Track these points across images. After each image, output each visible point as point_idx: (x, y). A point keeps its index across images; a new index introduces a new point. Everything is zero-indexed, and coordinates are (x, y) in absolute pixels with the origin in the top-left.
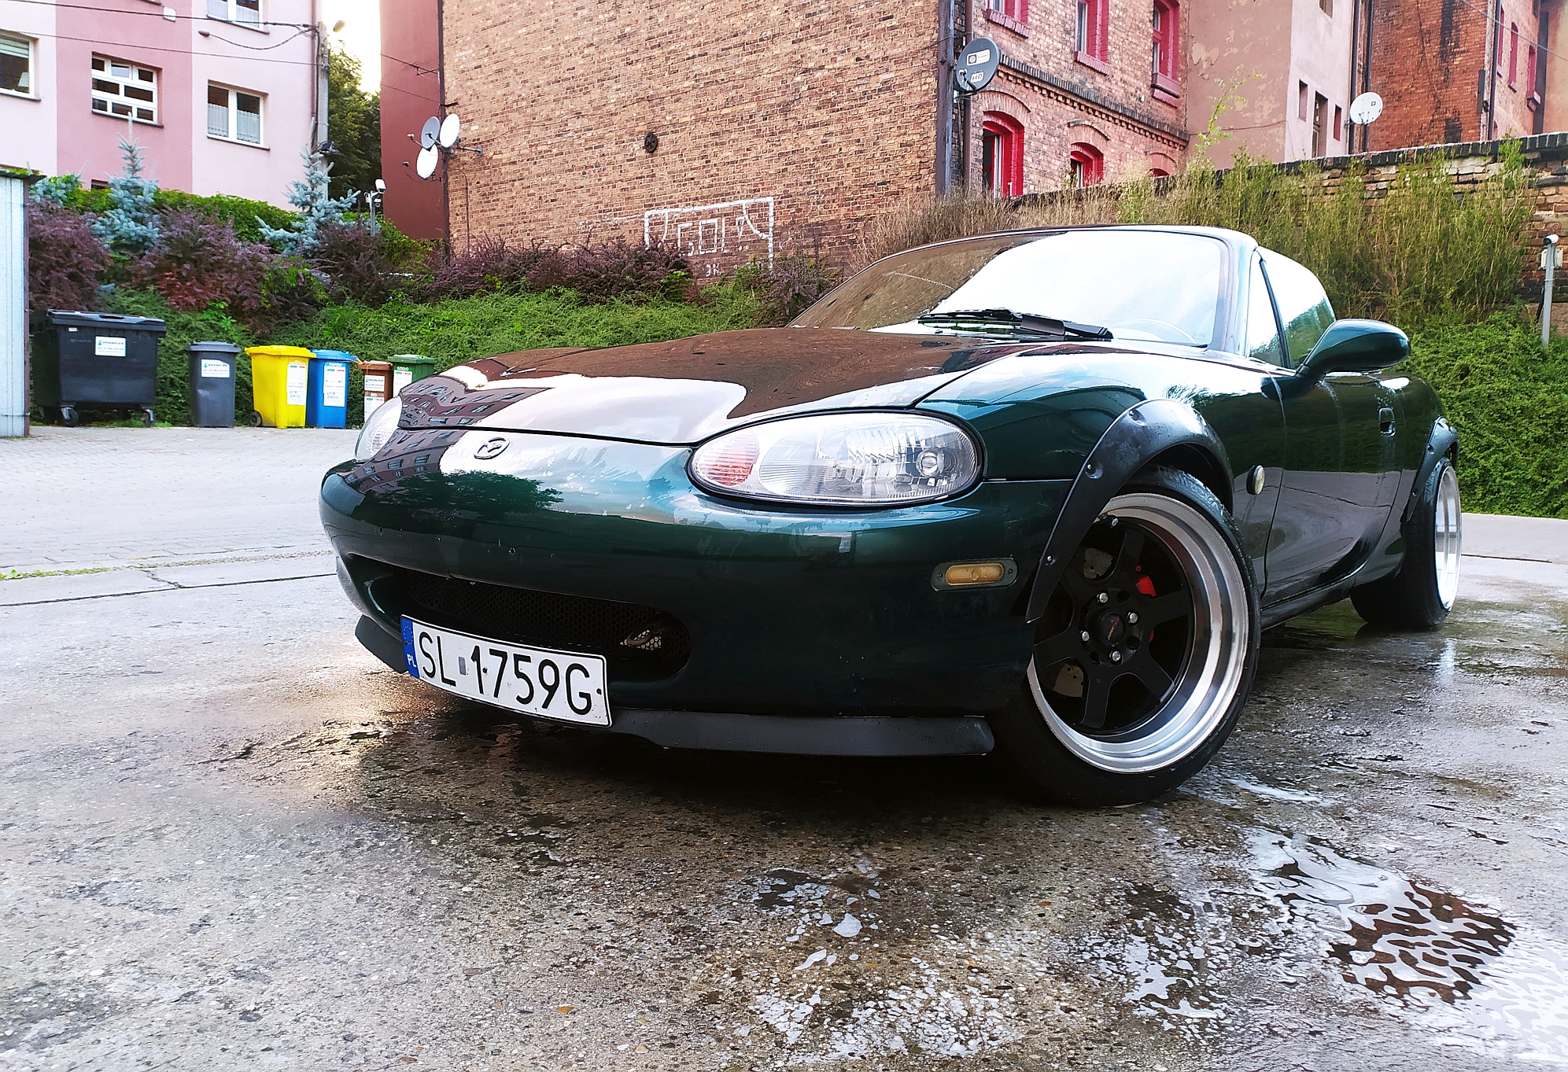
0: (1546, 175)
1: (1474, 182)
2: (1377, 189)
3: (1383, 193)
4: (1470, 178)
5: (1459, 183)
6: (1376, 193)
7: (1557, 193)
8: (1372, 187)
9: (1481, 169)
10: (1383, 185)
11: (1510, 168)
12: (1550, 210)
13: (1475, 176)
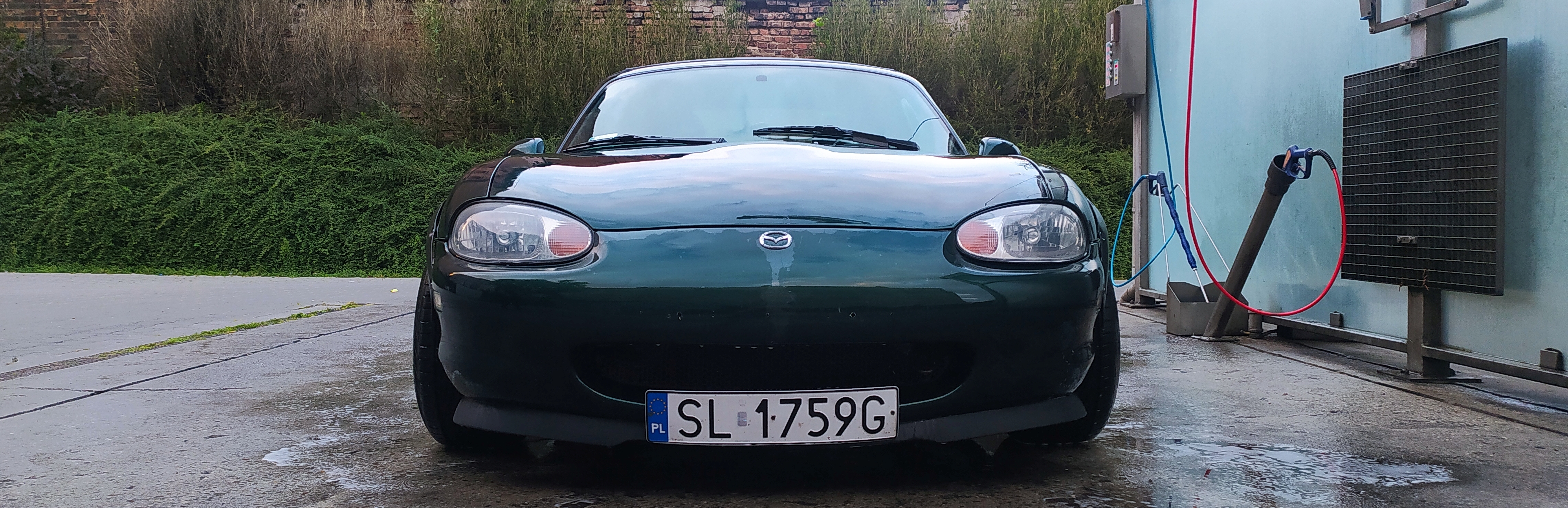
0: (751, 19)
1: (703, 19)
2: (634, 18)
3: (639, 21)
4: (700, 15)
5: (693, 19)
6: (633, 21)
7: (759, 34)
8: (630, 15)
9: (708, 10)
10: (639, 15)
11: (730, 12)
12: (755, 46)
13: (704, 14)
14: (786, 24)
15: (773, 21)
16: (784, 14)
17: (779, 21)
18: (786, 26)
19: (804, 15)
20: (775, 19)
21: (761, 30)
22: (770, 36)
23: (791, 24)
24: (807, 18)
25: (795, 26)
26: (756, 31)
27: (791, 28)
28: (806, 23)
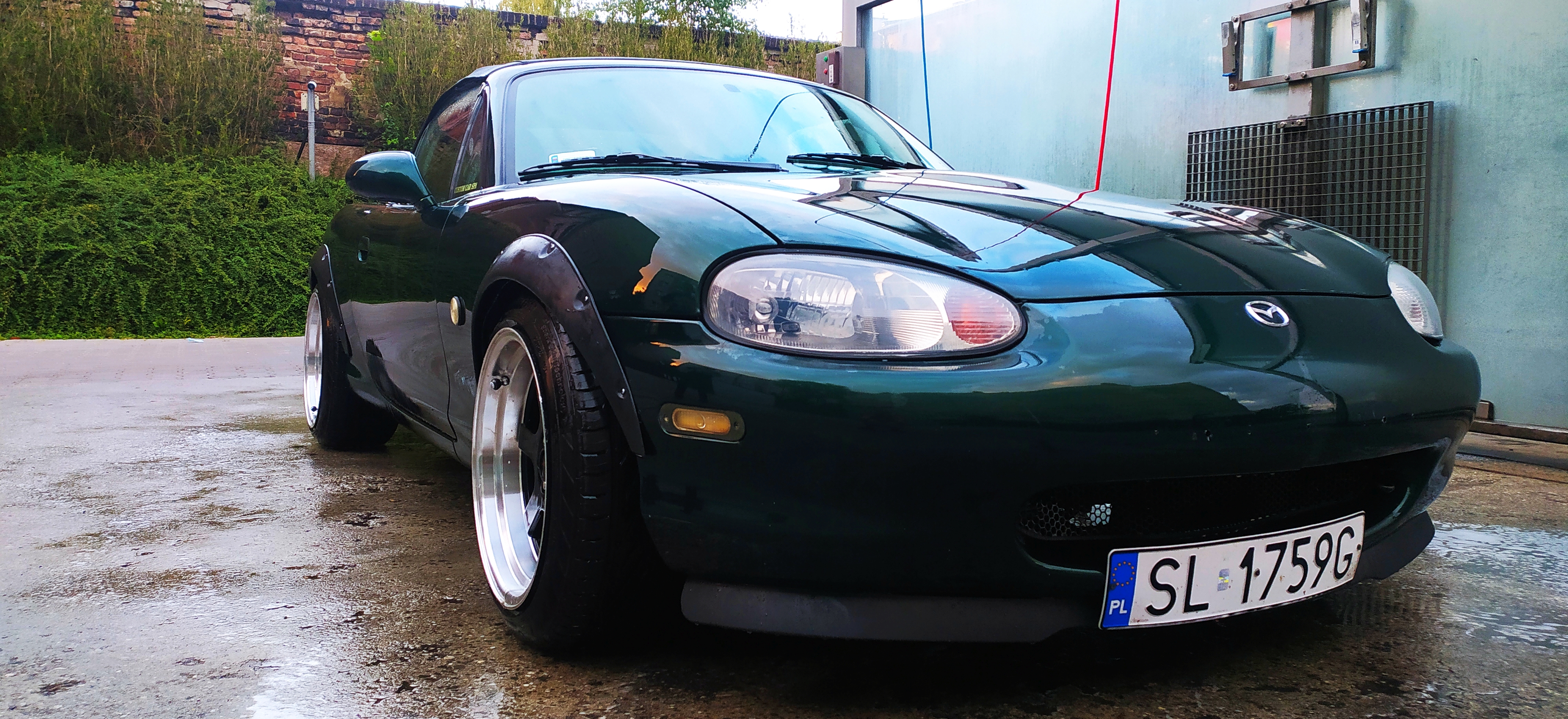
0: (283, 24)
1: (219, 17)
4: (215, 13)
6: (119, 11)
9: (226, 7)
11: (255, 12)
13: (220, 12)
14: (329, 34)
15: (311, 29)
16: (325, 21)
17: (319, 30)
18: (328, 36)
19: (351, 25)
20: (314, 26)
21: (296, 38)
22: (307, 47)
23: (333, 34)
24: (354, 29)
25: (339, 37)
26: (289, 39)
27: (334, 39)
28: (354, 35)
